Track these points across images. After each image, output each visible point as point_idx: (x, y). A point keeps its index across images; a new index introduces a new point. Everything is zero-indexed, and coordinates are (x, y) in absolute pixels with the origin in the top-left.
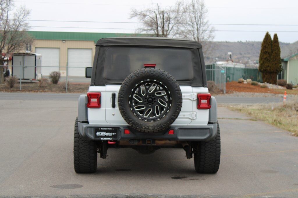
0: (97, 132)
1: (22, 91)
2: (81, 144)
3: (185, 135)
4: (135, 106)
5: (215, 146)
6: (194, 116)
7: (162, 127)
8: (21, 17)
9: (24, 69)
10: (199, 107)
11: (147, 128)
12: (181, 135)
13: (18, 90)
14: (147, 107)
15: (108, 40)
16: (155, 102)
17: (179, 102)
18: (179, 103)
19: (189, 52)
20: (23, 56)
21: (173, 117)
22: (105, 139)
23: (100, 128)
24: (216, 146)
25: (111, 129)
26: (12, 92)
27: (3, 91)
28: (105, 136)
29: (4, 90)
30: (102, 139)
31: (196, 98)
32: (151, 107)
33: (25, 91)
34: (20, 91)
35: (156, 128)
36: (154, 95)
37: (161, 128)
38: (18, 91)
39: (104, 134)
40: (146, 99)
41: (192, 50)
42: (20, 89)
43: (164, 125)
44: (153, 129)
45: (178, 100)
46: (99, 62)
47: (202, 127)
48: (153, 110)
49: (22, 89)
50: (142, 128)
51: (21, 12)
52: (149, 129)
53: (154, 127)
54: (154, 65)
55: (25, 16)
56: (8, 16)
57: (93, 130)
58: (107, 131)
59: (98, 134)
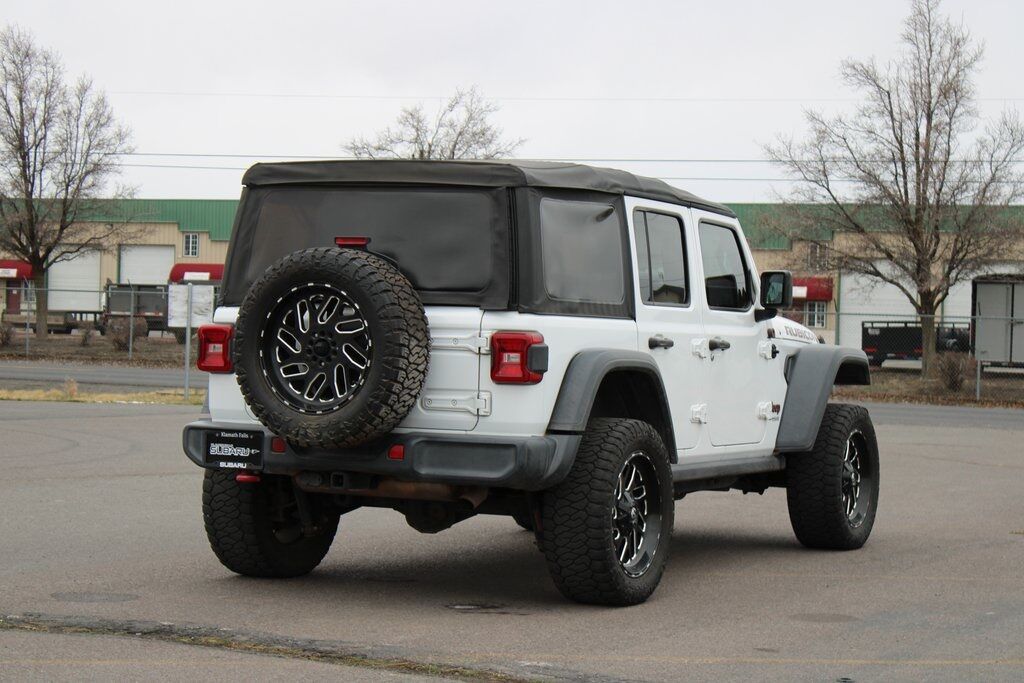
0: (212, 445)
1: (982, 403)
2: (219, 484)
3: (443, 465)
4: (281, 365)
5: (584, 510)
6: (480, 404)
7: (341, 431)
8: (1000, 154)
9: (1012, 330)
10: (499, 376)
11: (302, 432)
12: (432, 465)
13: (970, 399)
14: (314, 370)
15: (269, 169)
16: (335, 352)
17: (390, 355)
18: (391, 358)
19: (484, 199)
20: (1010, 287)
21: (371, 400)
22: (231, 465)
23: (220, 430)
24: (586, 511)
25: (246, 436)
26: (948, 404)
27: (920, 402)
28: (233, 459)
29: (924, 397)
30: (222, 464)
31: (488, 348)
32: (324, 369)
33: (993, 404)
34: (976, 402)
35: (325, 434)
36: (332, 333)
37: (341, 435)
38: (968, 401)
39: (229, 450)
40: (311, 343)
41: (494, 192)
42: (975, 395)
43: (348, 428)
44: (318, 437)
45: (387, 347)
46: (242, 234)
47: (493, 442)
48: (331, 380)
49: (981, 395)
50: (290, 433)
51: (1004, 136)
52: (306, 435)
53: (320, 429)
54: (363, 239)
55: (1015, 148)
56: (952, 152)
57: (202, 440)
58: (237, 443)
59: (215, 449)
